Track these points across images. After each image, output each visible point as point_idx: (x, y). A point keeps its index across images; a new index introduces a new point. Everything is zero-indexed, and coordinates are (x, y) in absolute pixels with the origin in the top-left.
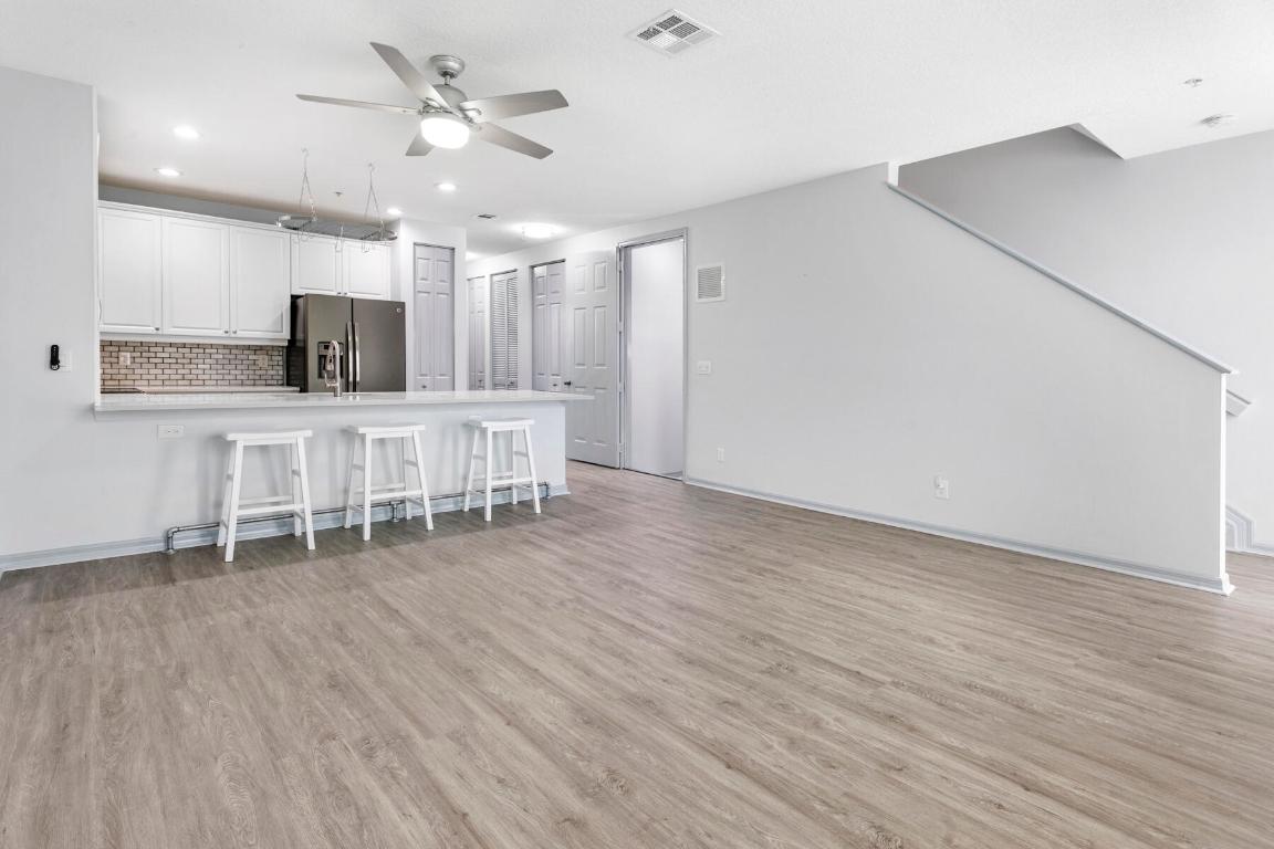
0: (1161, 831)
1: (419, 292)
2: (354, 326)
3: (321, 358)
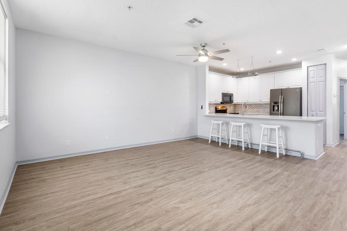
0: (91, 203)
1: (311, 83)
2: (281, 97)
3: (274, 106)
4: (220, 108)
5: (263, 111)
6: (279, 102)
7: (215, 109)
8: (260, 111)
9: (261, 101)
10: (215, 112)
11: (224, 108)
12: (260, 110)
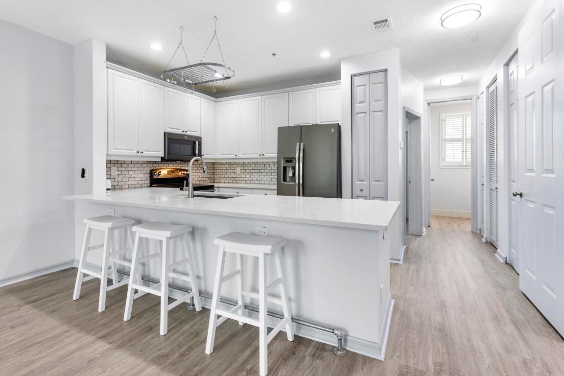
1: (357, 113)
2: (300, 146)
3: (285, 168)
4: (164, 173)
5: (268, 179)
6: (295, 158)
7: (148, 175)
8: (263, 179)
9: (263, 157)
10: (149, 185)
11: (180, 174)
12: (263, 177)
